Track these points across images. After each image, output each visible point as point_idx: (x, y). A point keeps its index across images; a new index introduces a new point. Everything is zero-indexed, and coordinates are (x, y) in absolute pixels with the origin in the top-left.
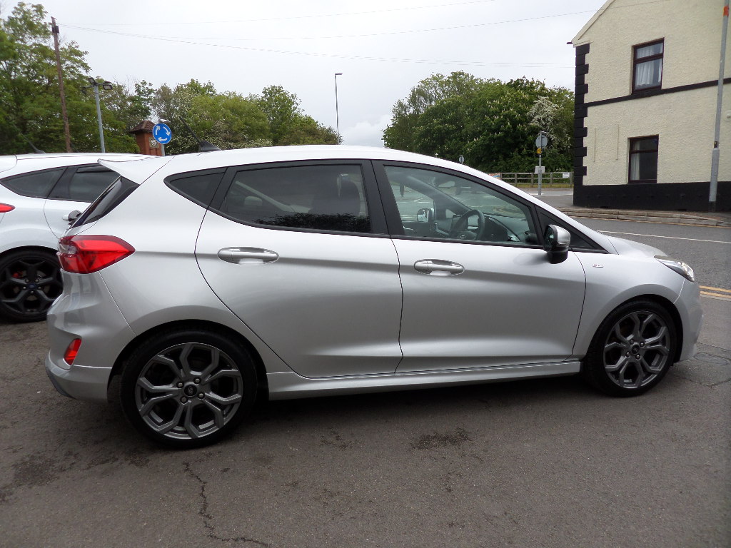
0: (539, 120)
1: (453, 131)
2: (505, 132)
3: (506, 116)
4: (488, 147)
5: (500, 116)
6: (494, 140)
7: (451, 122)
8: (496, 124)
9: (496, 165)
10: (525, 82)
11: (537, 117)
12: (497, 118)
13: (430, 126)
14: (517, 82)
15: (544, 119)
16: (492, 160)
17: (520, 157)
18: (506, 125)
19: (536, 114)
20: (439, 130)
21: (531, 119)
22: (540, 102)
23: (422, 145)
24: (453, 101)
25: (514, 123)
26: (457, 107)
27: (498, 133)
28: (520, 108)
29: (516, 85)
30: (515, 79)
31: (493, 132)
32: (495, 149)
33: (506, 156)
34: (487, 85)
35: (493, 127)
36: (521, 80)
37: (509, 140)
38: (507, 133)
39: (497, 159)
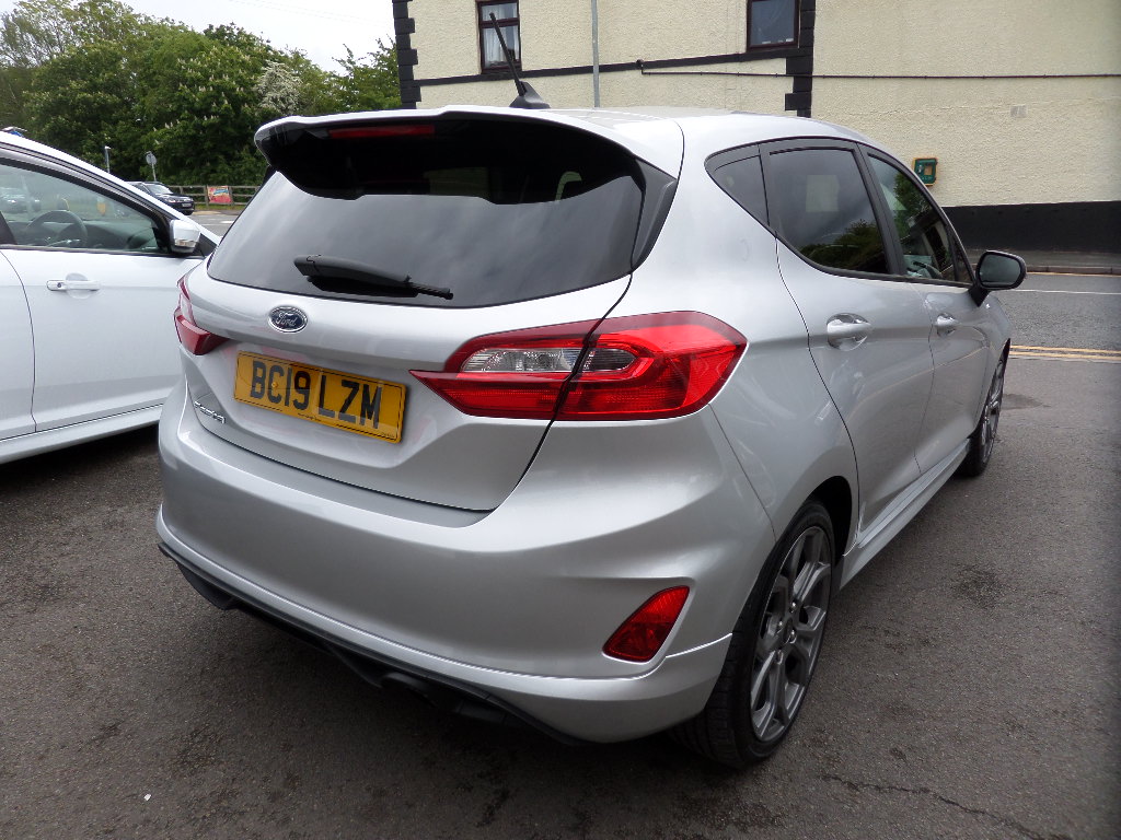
0: (275, 100)
1: (115, 105)
2: (221, 116)
3: (218, 89)
4: (194, 141)
5: (207, 87)
6: (203, 128)
7: (108, 89)
8: (204, 100)
9: (213, 171)
10: (236, 32)
11: (270, 94)
12: (202, 89)
13: (64, 94)
14: (221, 32)
15: (282, 99)
16: (202, 163)
17: (254, 159)
18: (219, 103)
19: (267, 89)
20: (85, 101)
21: (261, 97)
22: (271, 70)
23: (52, 129)
24: (103, 50)
25: (236, 102)
26: (113, 63)
27: (209, 117)
28: (241, 77)
29: (219, 35)
30: (216, 25)
31: (200, 113)
32: (208, 144)
33: (229, 158)
34: (161, 27)
35: (197, 105)
36: (228, 28)
37: (230, 130)
38: (224, 117)
39: (215, 161)
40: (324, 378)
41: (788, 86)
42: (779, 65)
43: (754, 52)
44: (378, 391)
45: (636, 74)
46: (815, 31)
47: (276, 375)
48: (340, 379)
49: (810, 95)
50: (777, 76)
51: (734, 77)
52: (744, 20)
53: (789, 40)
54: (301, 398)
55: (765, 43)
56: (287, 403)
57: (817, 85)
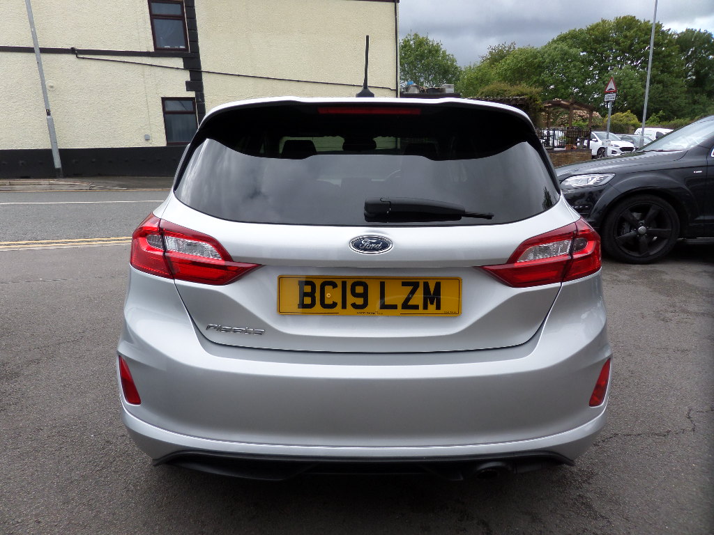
40: (382, 285)
41: (186, 76)
42: (179, 62)
43: (159, 52)
44: (438, 286)
45: (72, 57)
46: (199, 43)
47: (328, 288)
48: (400, 282)
49: (202, 83)
50: (178, 69)
51: (149, 67)
52: (151, 31)
53: (181, 47)
54: (360, 301)
55: (166, 47)
56: (344, 307)
57: (205, 77)
